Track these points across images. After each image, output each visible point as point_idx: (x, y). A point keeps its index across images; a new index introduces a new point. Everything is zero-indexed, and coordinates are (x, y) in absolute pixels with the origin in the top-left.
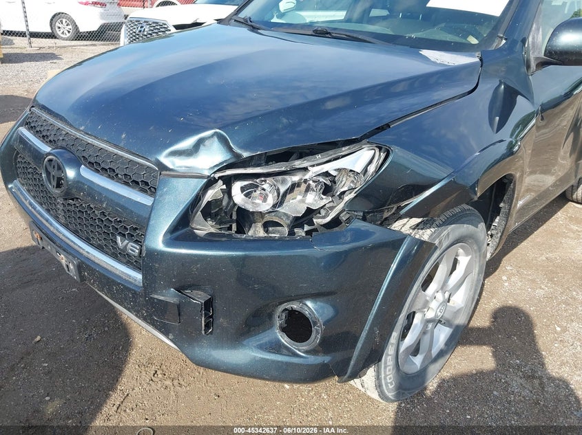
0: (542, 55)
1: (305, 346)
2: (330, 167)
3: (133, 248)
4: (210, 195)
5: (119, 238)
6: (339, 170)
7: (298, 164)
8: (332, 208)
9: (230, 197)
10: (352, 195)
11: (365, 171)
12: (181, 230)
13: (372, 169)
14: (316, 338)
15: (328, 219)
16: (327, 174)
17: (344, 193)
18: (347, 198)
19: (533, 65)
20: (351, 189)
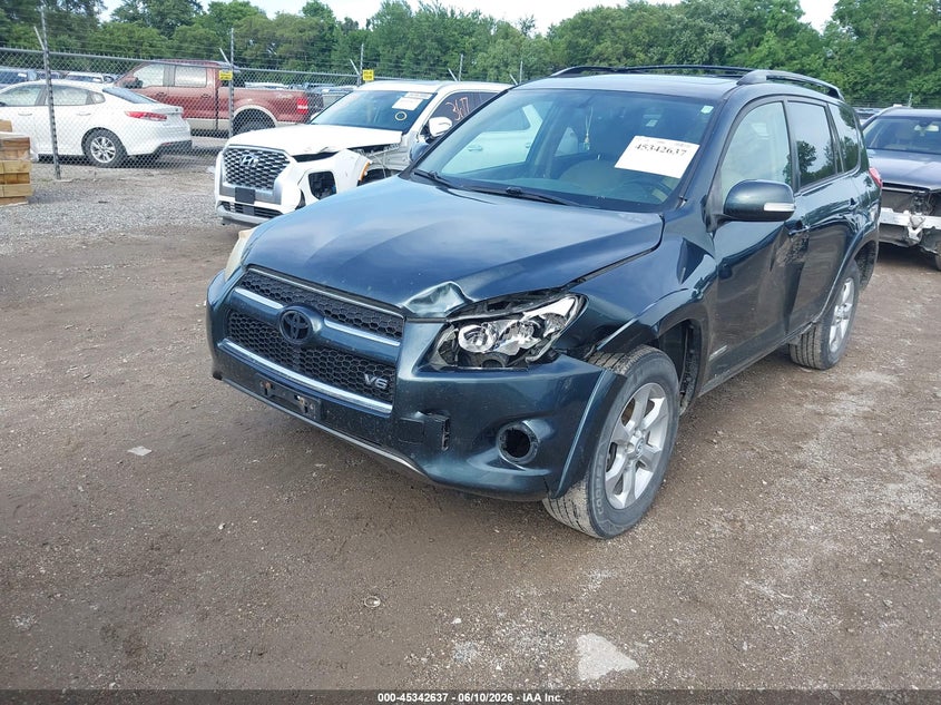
0: (722, 213)
1: (523, 460)
2: (541, 312)
3: (381, 382)
4: (445, 337)
5: (367, 376)
6: (547, 315)
7: (515, 310)
8: (541, 347)
9: (457, 340)
10: (558, 335)
11: (568, 315)
12: (424, 365)
13: (573, 313)
14: (533, 451)
15: (538, 356)
16: (537, 318)
17: (550, 335)
18: (554, 338)
19: (714, 222)
20: (557, 332)
